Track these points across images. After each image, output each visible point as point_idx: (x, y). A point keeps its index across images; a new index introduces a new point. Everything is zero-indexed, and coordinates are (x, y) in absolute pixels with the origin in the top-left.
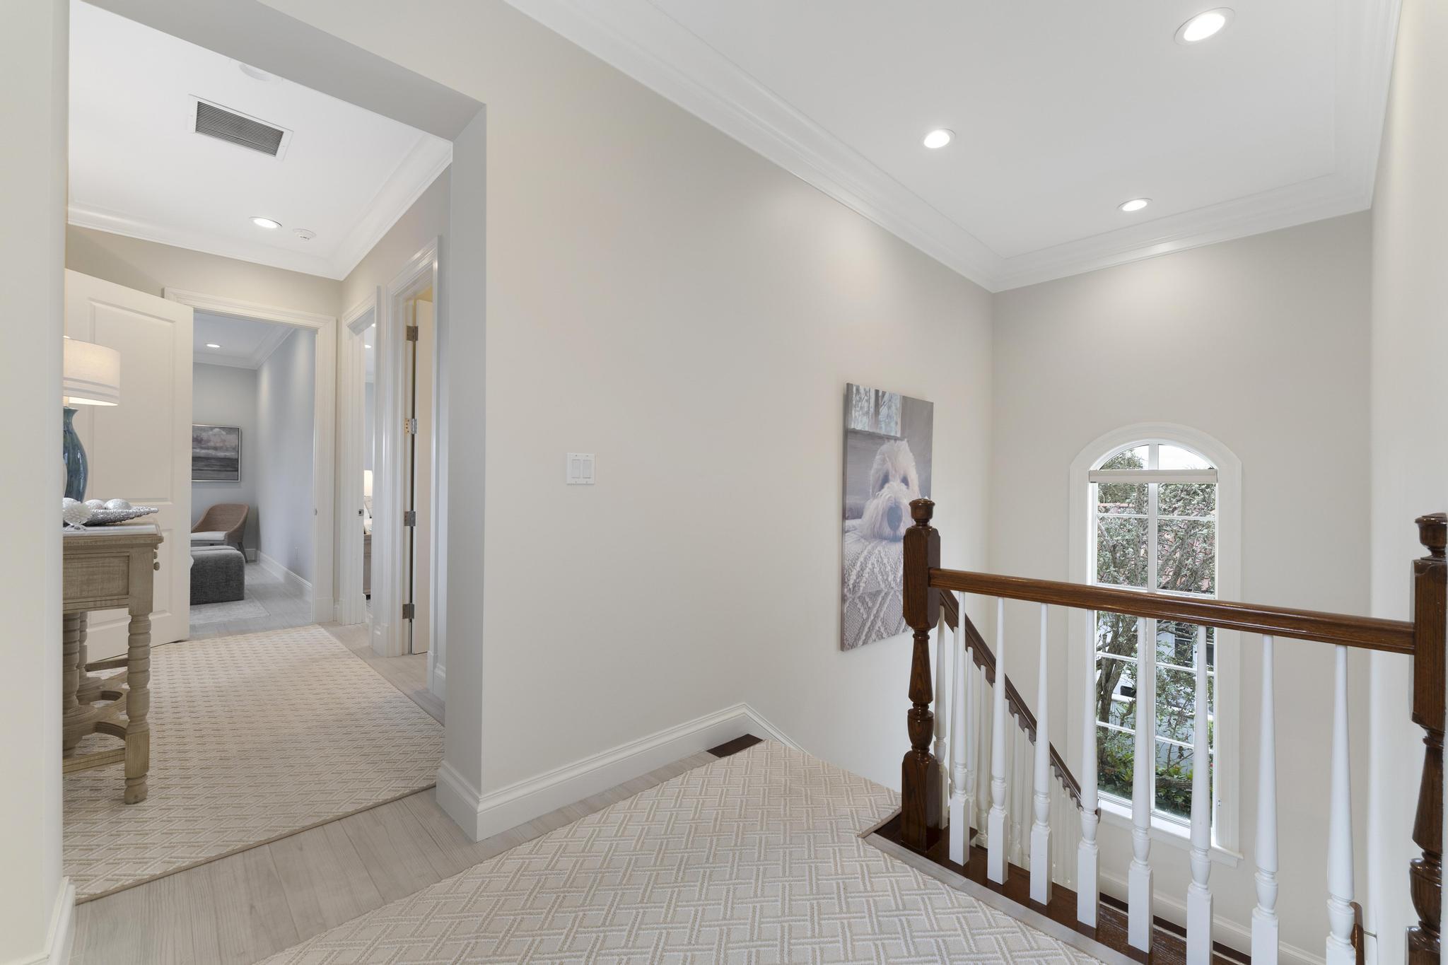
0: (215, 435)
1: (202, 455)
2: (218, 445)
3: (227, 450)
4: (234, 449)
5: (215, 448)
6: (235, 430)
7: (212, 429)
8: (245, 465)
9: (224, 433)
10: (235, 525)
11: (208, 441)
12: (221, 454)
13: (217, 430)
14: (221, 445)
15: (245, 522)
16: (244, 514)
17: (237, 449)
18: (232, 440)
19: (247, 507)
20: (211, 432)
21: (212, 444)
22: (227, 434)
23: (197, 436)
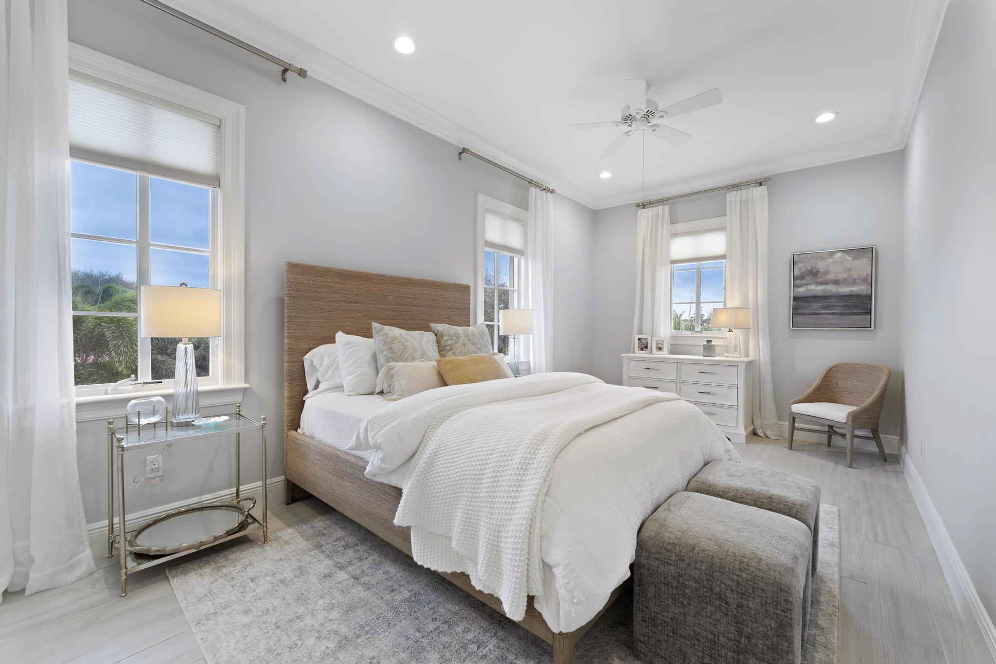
0: (835, 263)
1: (819, 294)
2: (840, 276)
3: (854, 282)
4: (865, 280)
5: (837, 282)
6: (869, 252)
7: (831, 254)
8: (883, 305)
9: (849, 258)
10: (869, 397)
11: (827, 272)
12: (845, 290)
13: (839, 255)
14: (845, 276)
15: (882, 396)
16: (882, 382)
17: (870, 280)
18: (862, 266)
19: (886, 372)
20: (830, 260)
21: (831, 276)
22: (854, 258)
23: (812, 268)
